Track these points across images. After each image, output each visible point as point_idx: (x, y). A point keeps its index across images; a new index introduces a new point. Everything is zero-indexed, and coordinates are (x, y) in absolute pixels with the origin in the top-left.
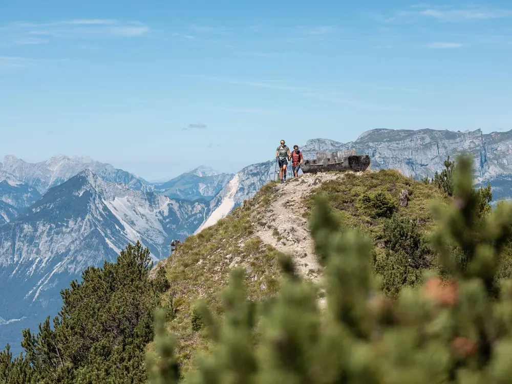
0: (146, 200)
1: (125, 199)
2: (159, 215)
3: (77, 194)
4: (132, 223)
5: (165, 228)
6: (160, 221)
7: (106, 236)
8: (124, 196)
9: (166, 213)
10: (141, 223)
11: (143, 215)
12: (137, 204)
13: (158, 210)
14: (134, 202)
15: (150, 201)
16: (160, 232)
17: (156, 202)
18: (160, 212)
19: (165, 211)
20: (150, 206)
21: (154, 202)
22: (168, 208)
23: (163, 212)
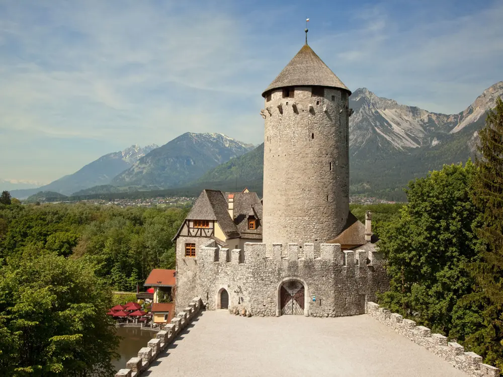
0: (410, 111)
1: (394, 110)
2: (420, 122)
3: (354, 100)
4: (398, 124)
5: (425, 129)
6: (421, 125)
7: (376, 126)
8: (393, 108)
9: (426, 120)
10: (406, 125)
11: (408, 121)
12: (403, 114)
13: (419, 119)
14: (400, 112)
15: (413, 112)
16: (421, 131)
17: (418, 114)
18: (421, 120)
19: (425, 119)
20: (414, 115)
21: (416, 113)
22: (428, 118)
23: (424, 120)
